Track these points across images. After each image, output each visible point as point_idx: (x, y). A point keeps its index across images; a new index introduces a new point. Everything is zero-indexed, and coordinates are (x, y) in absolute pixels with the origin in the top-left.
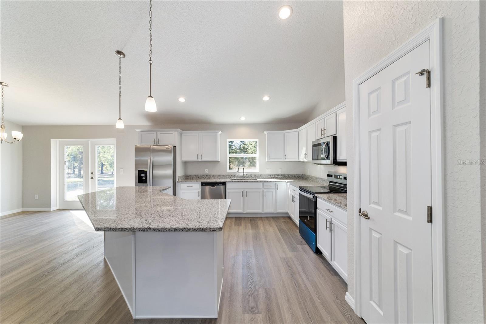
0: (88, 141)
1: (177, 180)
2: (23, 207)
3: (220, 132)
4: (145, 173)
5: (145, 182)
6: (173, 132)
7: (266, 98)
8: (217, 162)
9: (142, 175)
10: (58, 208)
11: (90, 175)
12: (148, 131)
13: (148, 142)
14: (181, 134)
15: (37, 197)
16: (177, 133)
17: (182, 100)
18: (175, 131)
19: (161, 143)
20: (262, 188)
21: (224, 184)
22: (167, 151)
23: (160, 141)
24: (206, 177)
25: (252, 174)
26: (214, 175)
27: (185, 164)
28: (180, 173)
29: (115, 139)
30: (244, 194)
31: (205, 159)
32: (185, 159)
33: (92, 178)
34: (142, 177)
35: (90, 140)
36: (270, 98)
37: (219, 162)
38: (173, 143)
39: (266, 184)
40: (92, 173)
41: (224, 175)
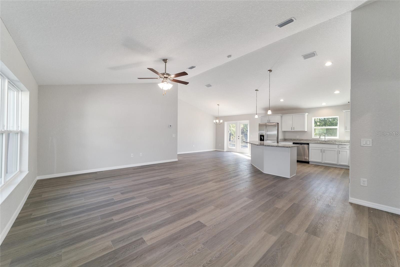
0: (237, 122)
1: (279, 141)
2: (216, 149)
3: (307, 114)
4: (263, 136)
5: (263, 140)
6: (277, 116)
7: (337, 92)
8: (305, 132)
9: (262, 137)
10: (226, 151)
11: (238, 137)
12: (264, 116)
13: (265, 121)
14: (282, 116)
15: (220, 145)
16: (279, 116)
17: (282, 100)
18: (278, 115)
19: (271, 122)
20: (337, 148)
21: (308, 144)
22: (274, 126)
23: (270, 121)
24: (297, 140)
25: (332, 139)
26: (302, 139)
27: (284, 132)
28: (281, 137)
29: (249, 121)
30: (323, 151)
31: (296, 130)
32: (284, 130)
33: (239, 139)
34: (262, 138)
35: (238, 122)
36: (340, 92)
37: (306, 131)
38: (277, 122)
39: (340, 146)
40: (239, 137)
41: (310, 140)
